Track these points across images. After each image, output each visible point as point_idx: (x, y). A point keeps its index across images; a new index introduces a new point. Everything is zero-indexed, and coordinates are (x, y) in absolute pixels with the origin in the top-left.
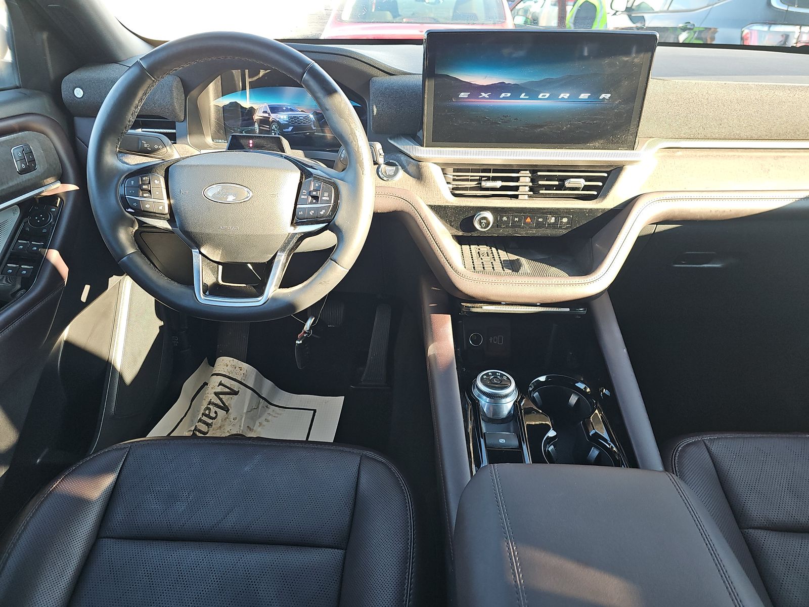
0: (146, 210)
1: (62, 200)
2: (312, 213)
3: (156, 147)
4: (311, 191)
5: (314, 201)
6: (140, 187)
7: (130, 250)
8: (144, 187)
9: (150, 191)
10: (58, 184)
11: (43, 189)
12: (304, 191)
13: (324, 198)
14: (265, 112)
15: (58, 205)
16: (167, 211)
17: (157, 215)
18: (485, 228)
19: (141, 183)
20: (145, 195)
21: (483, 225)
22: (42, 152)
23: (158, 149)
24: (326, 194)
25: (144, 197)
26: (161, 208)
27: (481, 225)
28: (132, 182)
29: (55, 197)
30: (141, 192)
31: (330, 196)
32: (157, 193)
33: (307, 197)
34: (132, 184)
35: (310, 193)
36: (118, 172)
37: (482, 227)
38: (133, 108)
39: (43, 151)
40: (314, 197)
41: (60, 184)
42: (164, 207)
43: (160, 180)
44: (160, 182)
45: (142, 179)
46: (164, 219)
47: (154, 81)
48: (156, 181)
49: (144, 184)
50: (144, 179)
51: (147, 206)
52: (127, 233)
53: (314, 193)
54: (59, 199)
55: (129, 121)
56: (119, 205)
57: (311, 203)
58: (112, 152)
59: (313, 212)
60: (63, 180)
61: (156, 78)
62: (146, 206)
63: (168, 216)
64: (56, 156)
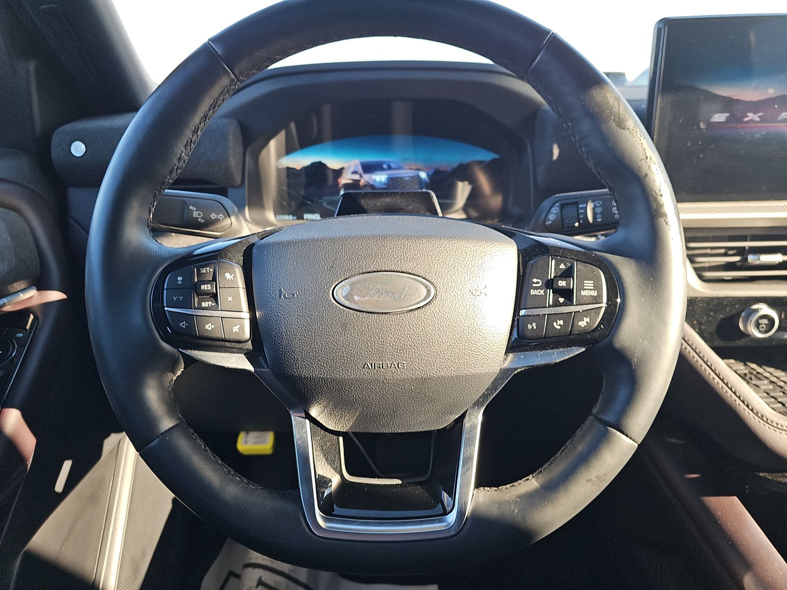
0: (205, 334)
1: (36, 317)
2: (558, 324)
3: (213, 216)
4: (552, 280)
5: (561, 300)
6: (196, 289)
7: (167, 424)
8: (204, 287)
9: (214, 296)
10: (33, 292)
11: (5, 300)
12: (535, 280)
13: (583, 293)
14: (355, 172)
15: (28, 327)
16: (247, 334)
17: (227, 344)
18: (766, 332)
19: (196, 280)
20: (204, 304)
21: (763, 328)
22: (9, 239)
23: (217, 221)
24: (589, 284)
25: (204, 309)
26: (236, 329)
27: (758, 328)
28: (180, 279)
29: (24, 313)
30: (196, 300)
31: (597, 287)
32: (230, 299)
33: (545, 292)
34: (180, 282)
35: (549, 284)
36: (152, 261)
37: (760, 332)
38: (188, 134)
39: (11, 237)
40: (559, 292)
41: (36, 291)
42: (242, 328)
43: (235, 273)
44: (235, 277)
45: (199, 271)
46: (239, 351)
47: (232, 80)
48: (227, 275)
49: (205, 283)
50: (204, 271)
51: (209, 327)
52: (161, 386)
53: (562, 283)
54: (32, 317)
55: (179, 159)
56: (149, 327)
57: (556, 304)
58: (140, 219)
59: (561, 322)
60: (42, 285)
61: (237, 73)
62: (207, 327)
63: (249, 346)
64: (33, 247)
